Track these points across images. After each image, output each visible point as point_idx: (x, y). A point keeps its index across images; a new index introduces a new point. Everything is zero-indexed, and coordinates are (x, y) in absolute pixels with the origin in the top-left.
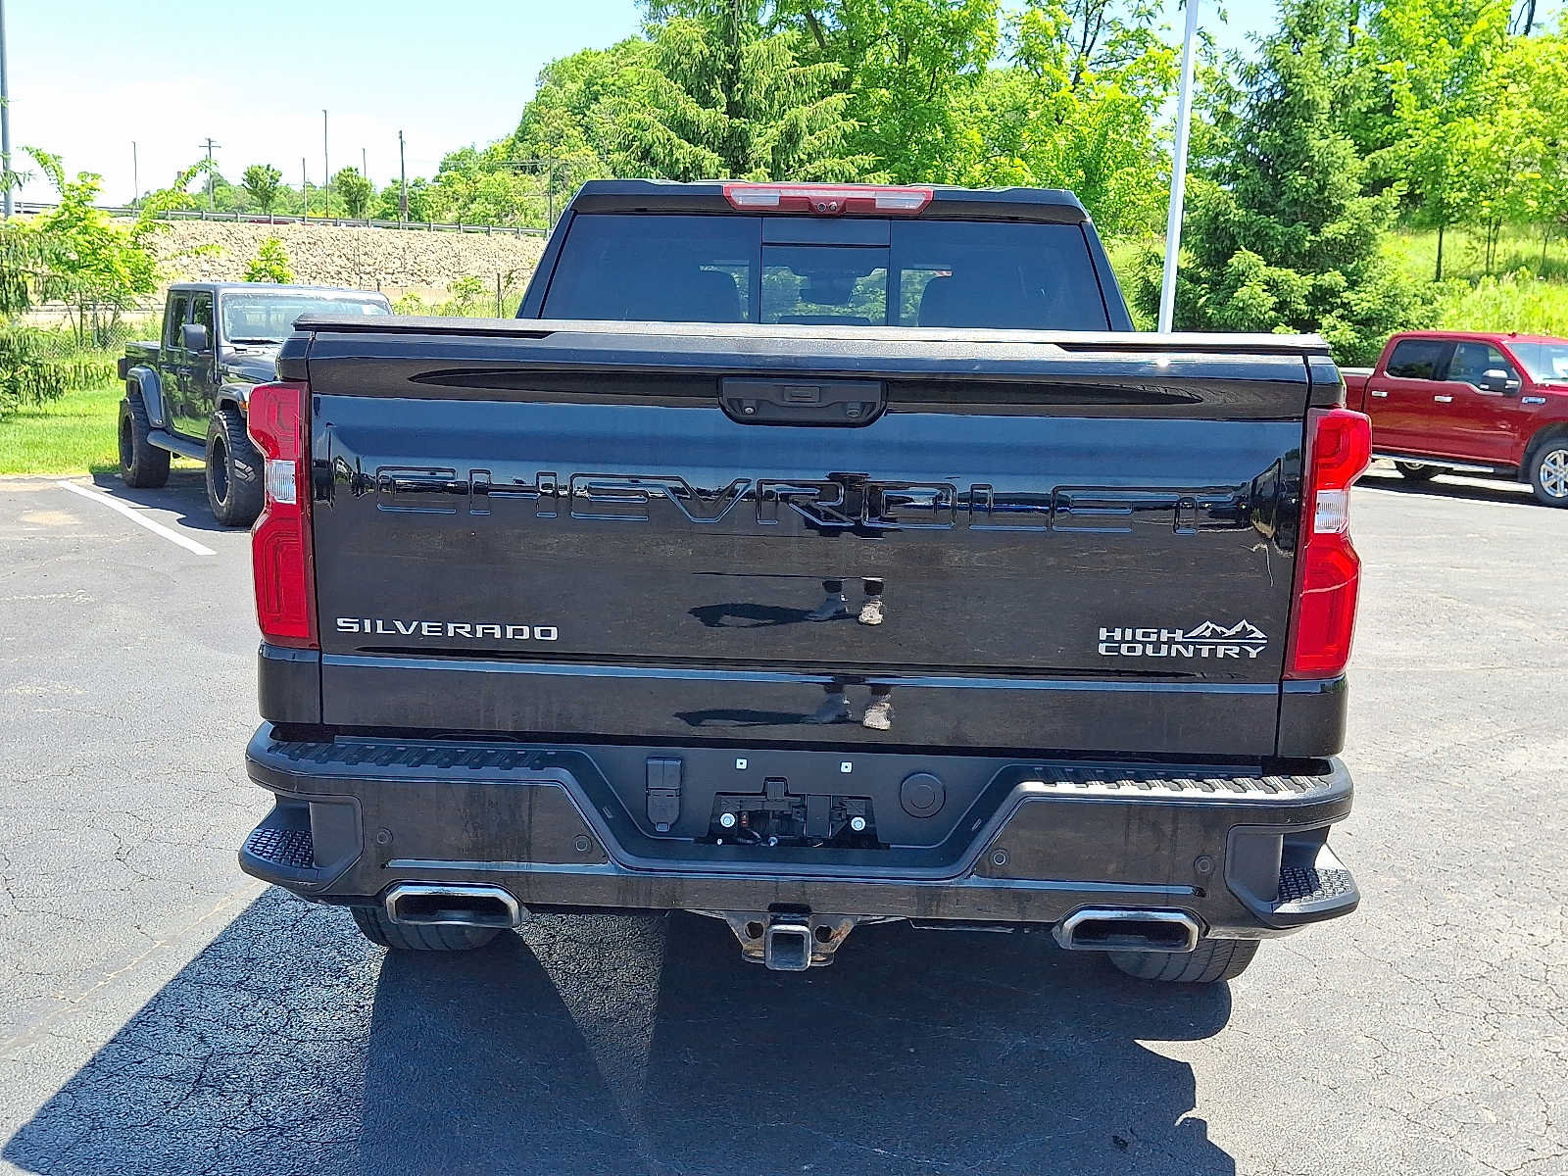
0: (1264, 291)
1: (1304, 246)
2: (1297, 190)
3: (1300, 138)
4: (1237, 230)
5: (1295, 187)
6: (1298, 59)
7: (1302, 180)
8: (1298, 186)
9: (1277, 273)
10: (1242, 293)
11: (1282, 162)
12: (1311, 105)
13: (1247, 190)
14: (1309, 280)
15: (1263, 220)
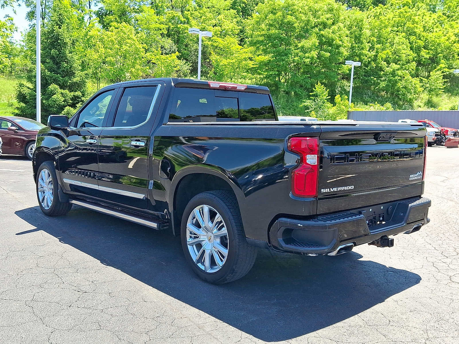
0: (61, 96)
1: (68, 84)
2: (64, 68)
3: (64, 53)
4: (48, 78)
5: (64, 67)
6: (60, 30)
7: (66, 65)
8: (65, 66)
9: (63, 91)
10: (54, 97)
11: (59, 59)
12: (65, 44)
13: (49, 66)
14: (72, 94)
15: (56, 75)
